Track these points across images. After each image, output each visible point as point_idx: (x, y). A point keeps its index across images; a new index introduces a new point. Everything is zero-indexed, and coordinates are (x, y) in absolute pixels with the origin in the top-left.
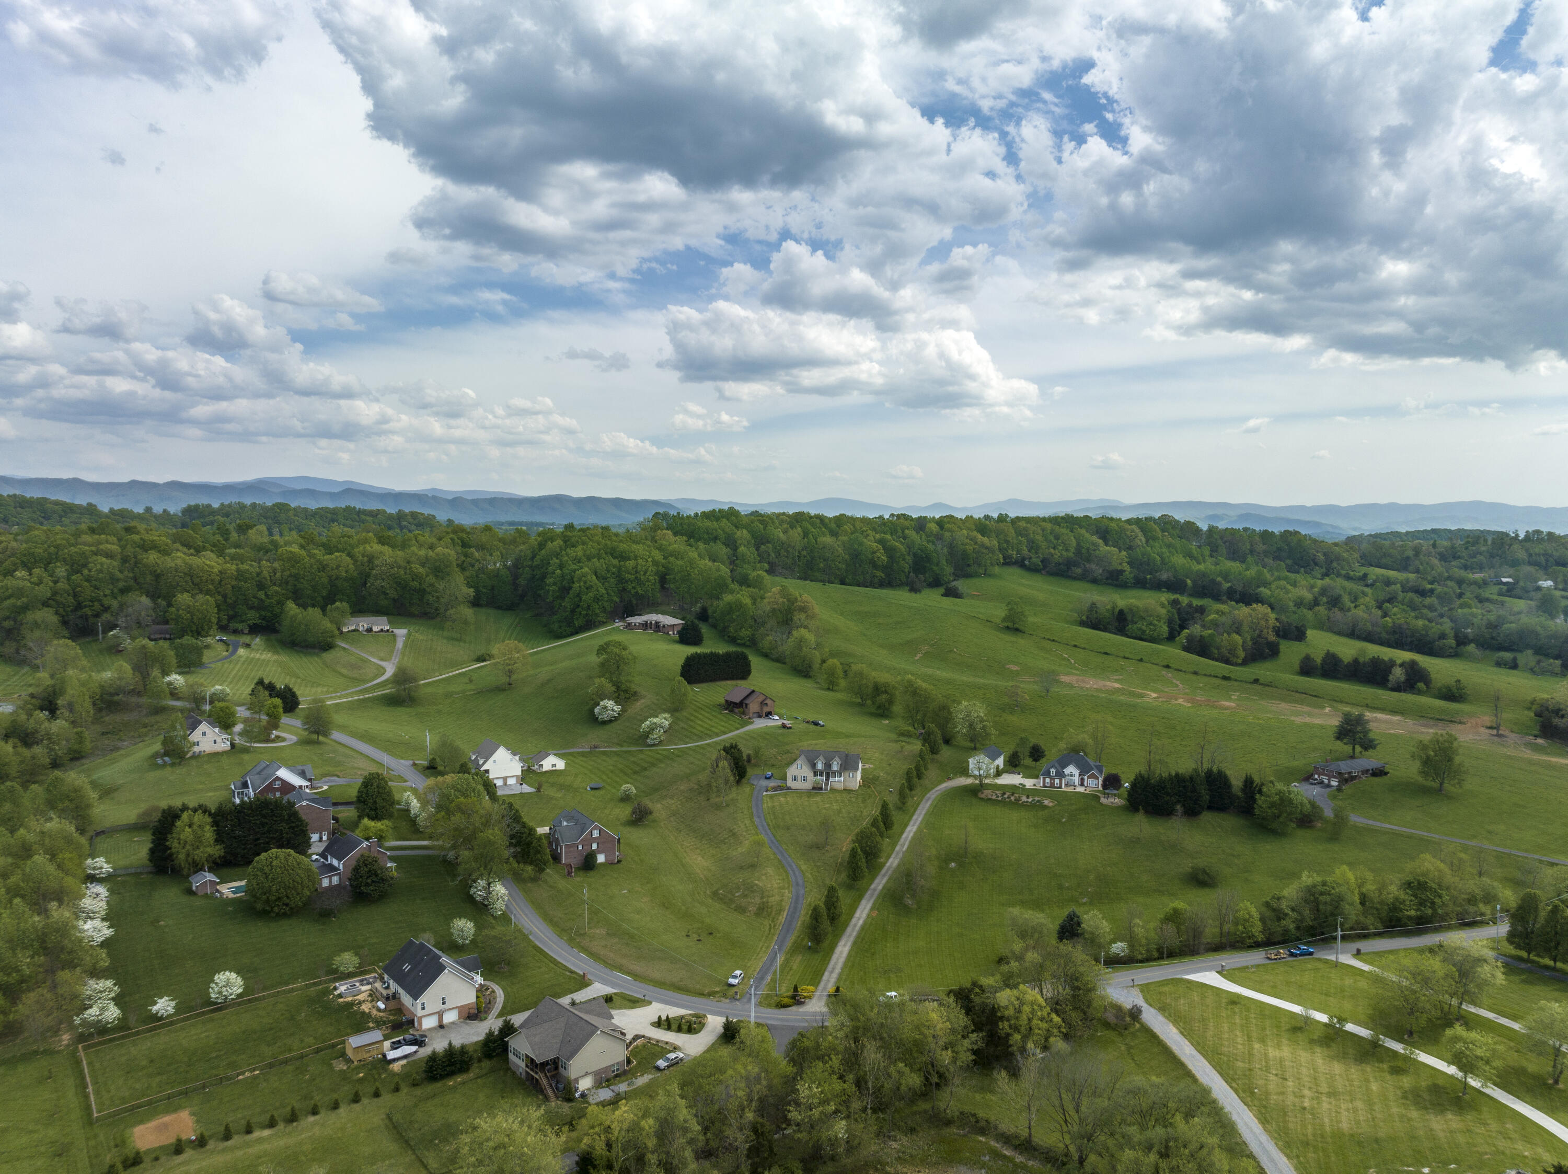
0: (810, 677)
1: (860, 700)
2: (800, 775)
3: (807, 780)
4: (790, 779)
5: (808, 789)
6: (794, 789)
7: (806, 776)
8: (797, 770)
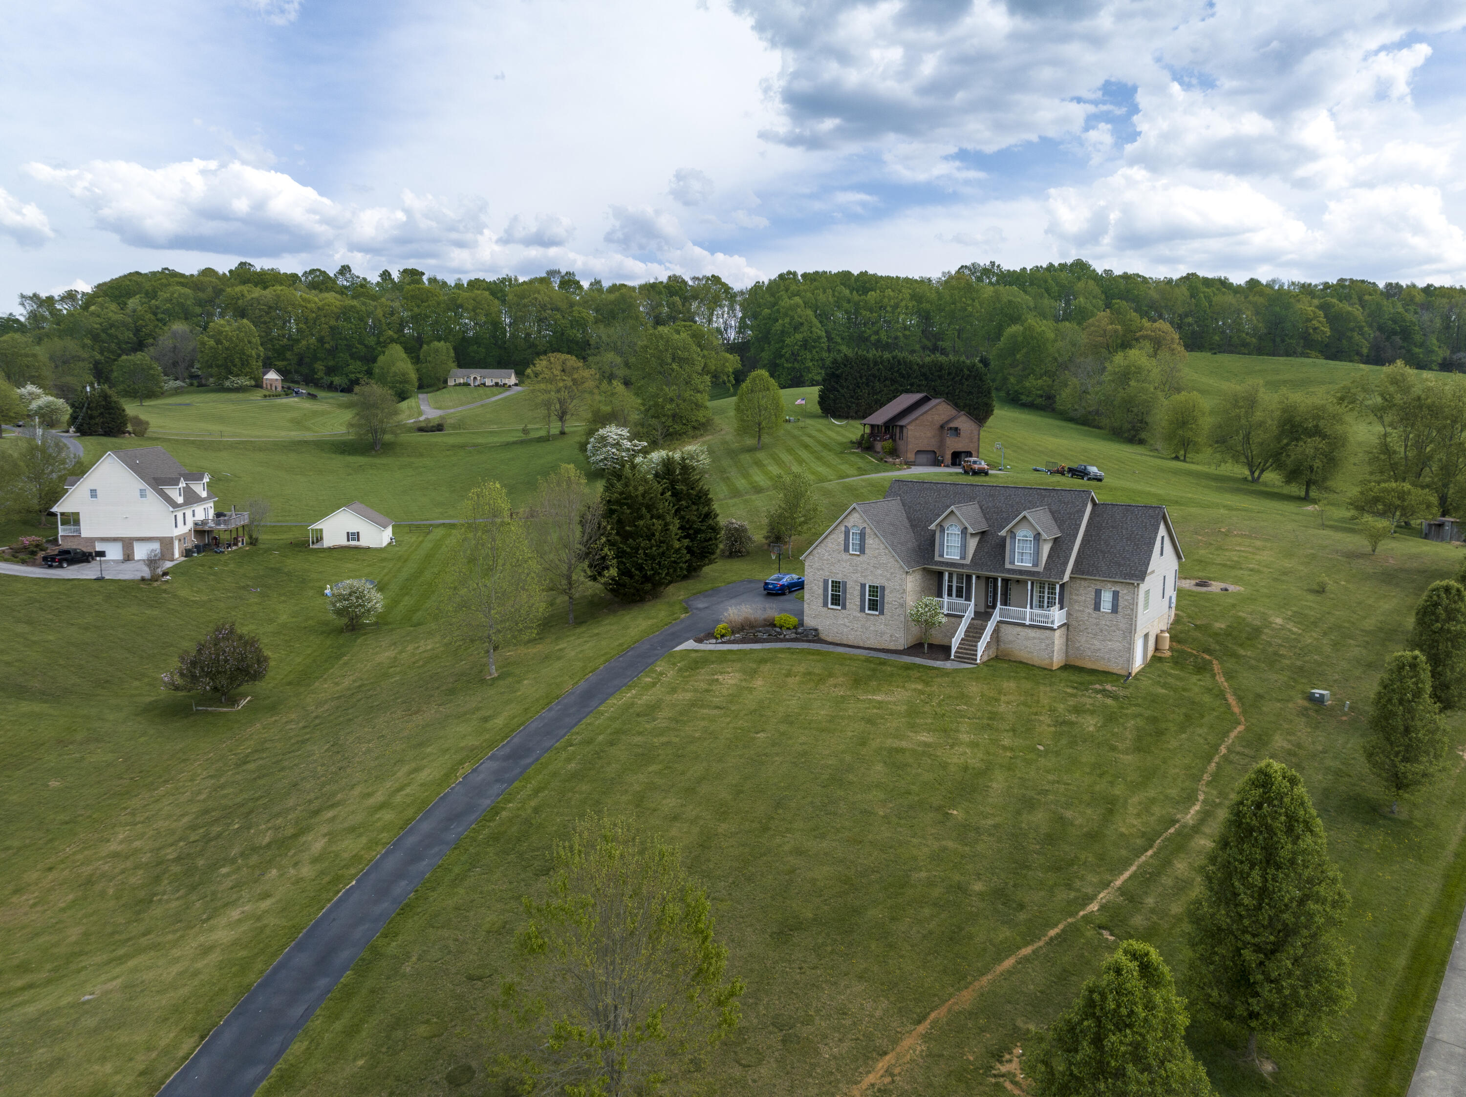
0: (1141, 442)
1: (1247, 472)
2: (856, 581)
3: (886, 607)
4: (816, 598)
5: (892, 647)
6: (829, 639)
7: (883, 588)
8: (845, 557)
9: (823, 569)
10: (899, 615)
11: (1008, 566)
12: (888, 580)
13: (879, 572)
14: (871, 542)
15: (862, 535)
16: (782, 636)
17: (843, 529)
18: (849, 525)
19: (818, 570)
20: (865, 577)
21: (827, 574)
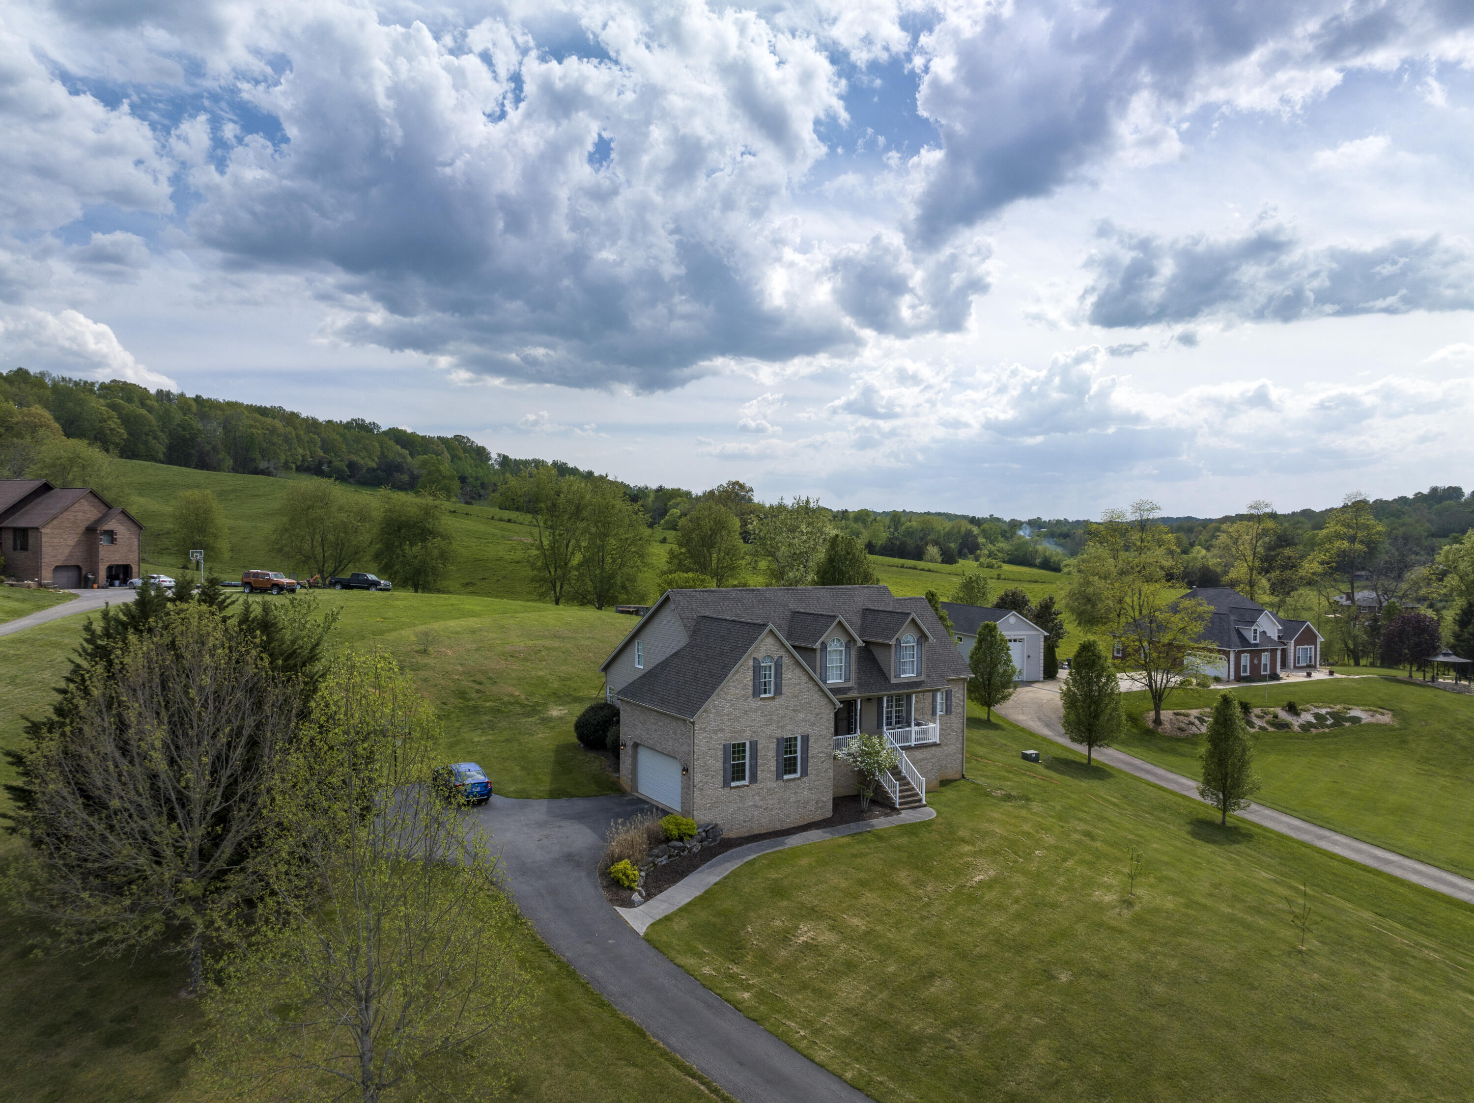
2: (770, 737)
3: (810, 764)
4: (713, 777)
5: (818, 817)
6: (732, 835)
7: (805, 739)
8: (754, 704)
9: (721, 730)
10: (826, 771)
11: (894, 681)
12: (813, 724)
13: (801, 716)
14: (789, 676)
15: (778, 667)
16: (686, 852)
17: (751, 662)
18: (760, 656)
19: (715, 732)
20: (782, 727)
21: (729, 735)
